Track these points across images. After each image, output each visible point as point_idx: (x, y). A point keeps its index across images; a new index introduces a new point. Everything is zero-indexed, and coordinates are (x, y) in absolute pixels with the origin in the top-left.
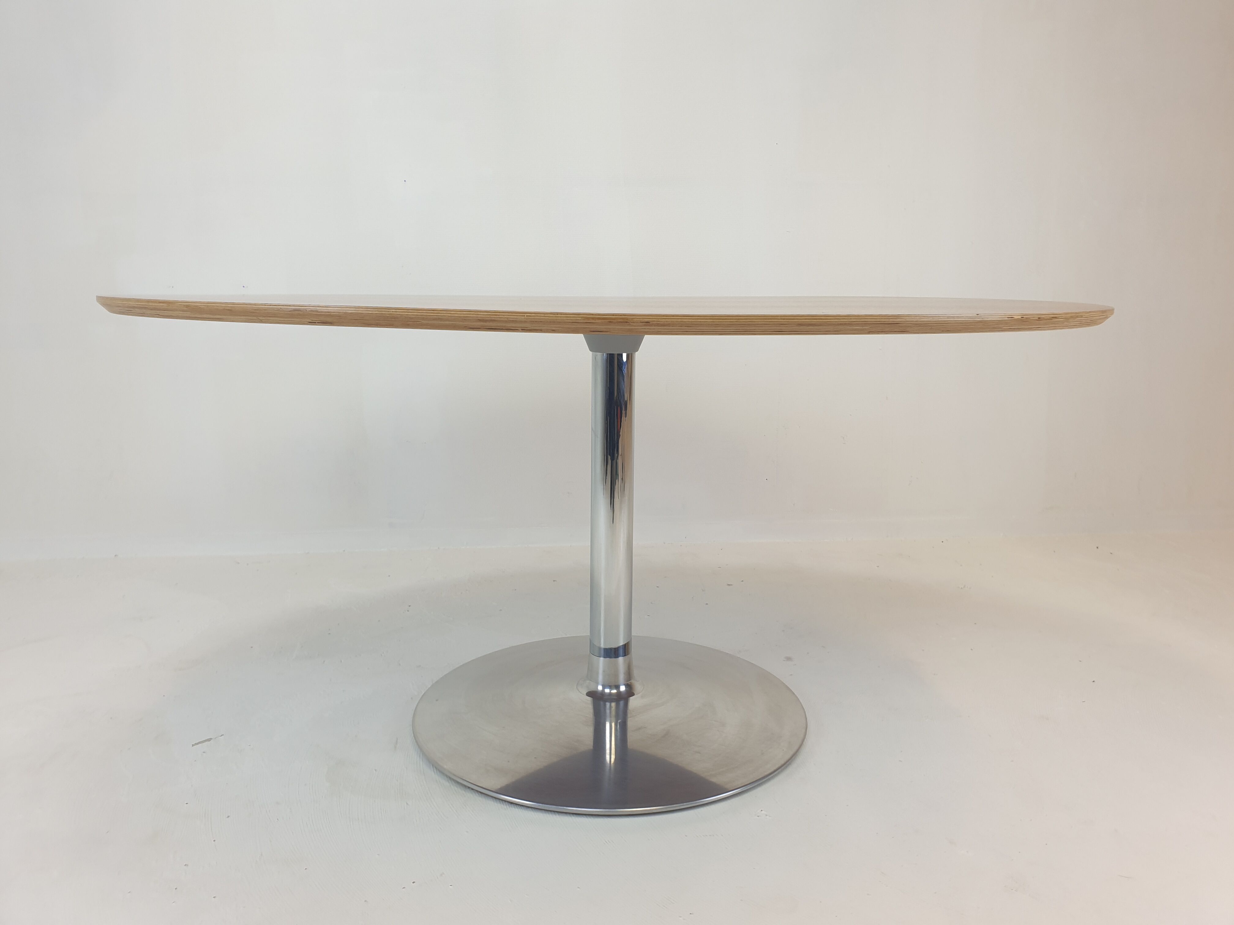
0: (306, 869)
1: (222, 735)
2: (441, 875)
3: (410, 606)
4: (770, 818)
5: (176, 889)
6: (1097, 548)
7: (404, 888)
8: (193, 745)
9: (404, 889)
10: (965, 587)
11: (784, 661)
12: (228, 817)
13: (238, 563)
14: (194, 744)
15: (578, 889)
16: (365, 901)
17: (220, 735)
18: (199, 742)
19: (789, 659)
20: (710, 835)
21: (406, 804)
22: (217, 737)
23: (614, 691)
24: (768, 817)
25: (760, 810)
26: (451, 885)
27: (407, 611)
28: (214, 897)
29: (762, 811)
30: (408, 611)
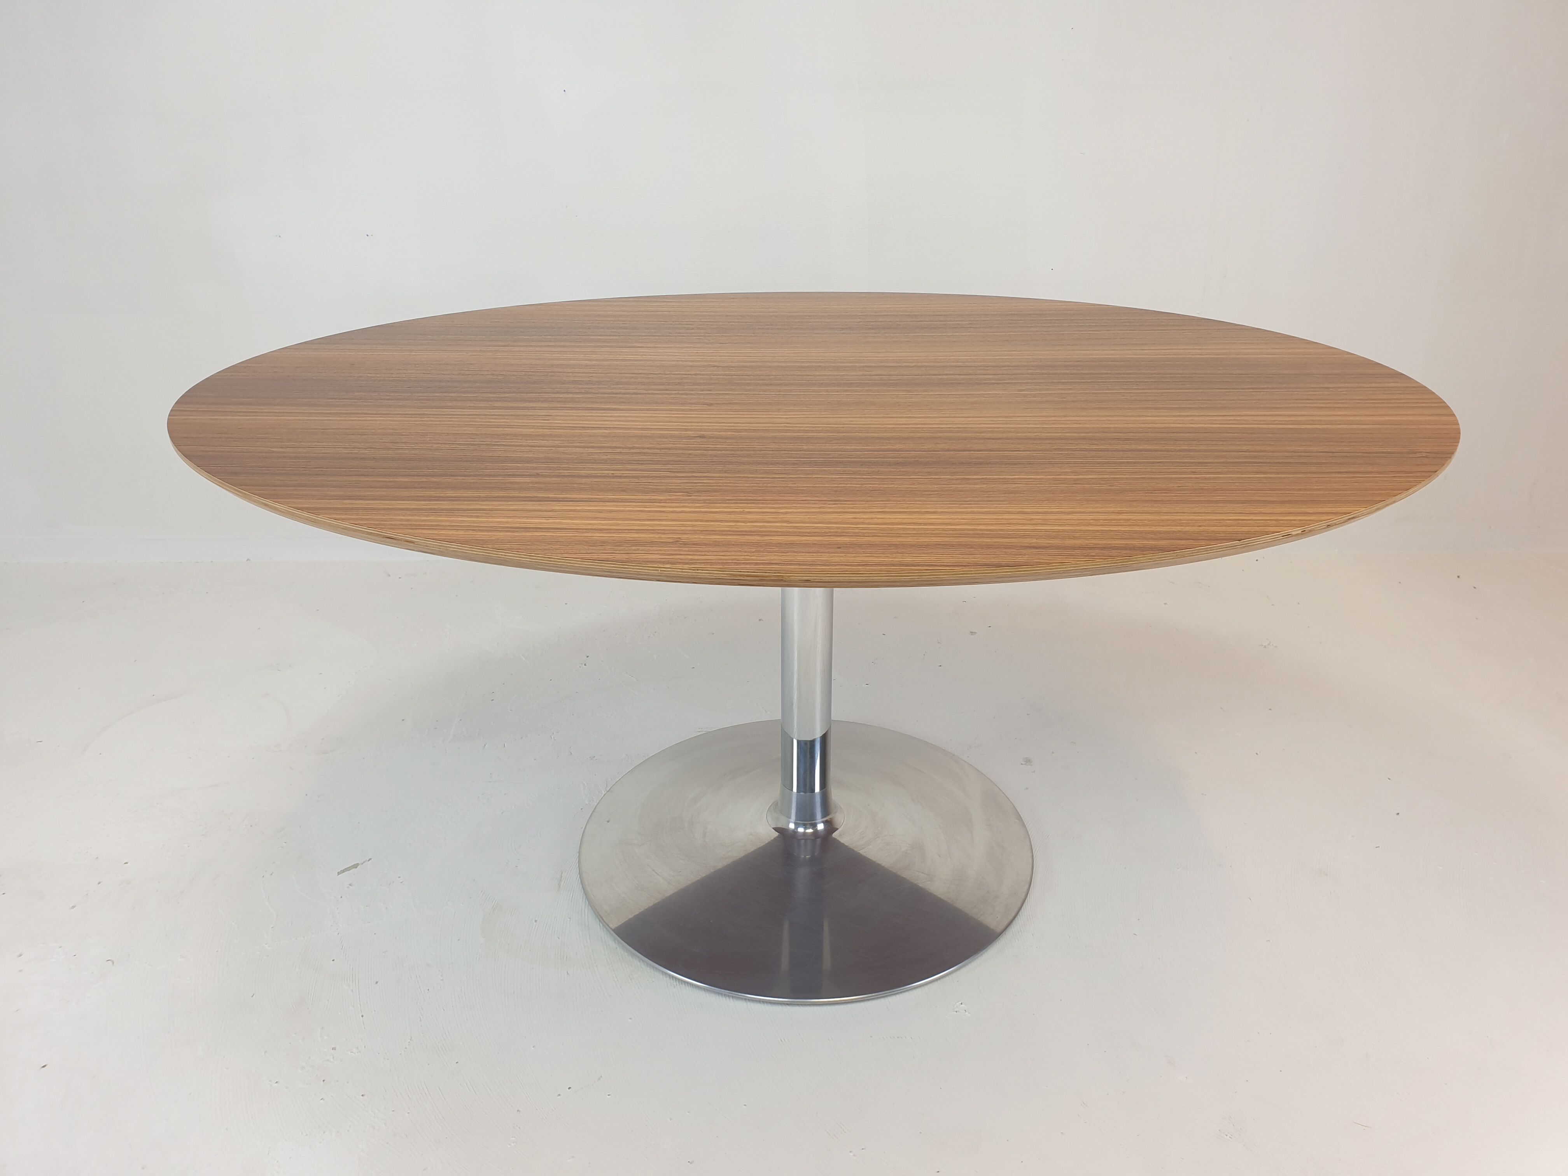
0: (457, 1063)
1: (369, 861)
2: (599, 1079)
3: (588, 657)
4: (969, 1015)
5: (324, 1081)
6: (1458, 577)
7: (559, 1095)
8: (339, 873)
9: (559, 1097)
10: (1269, 644)
11: (1022, 764)
12: (377, 982)
13: (389, 576)
14: (339, 871)
15: (744, 1107)
16: (518, 1111)
17: (368, 859)
18: (346, 869)
19: (1028, 761)
20: (898, 1037)
21: (566, 973)
22: (364, 862)
23: (810, 831)
24: (967, 1013)
25: (961, 1002)
26: (609, 1095)
27: (583, 664)
28: (362, 1095)
29: (962, 1004)
30: (585, 665)
